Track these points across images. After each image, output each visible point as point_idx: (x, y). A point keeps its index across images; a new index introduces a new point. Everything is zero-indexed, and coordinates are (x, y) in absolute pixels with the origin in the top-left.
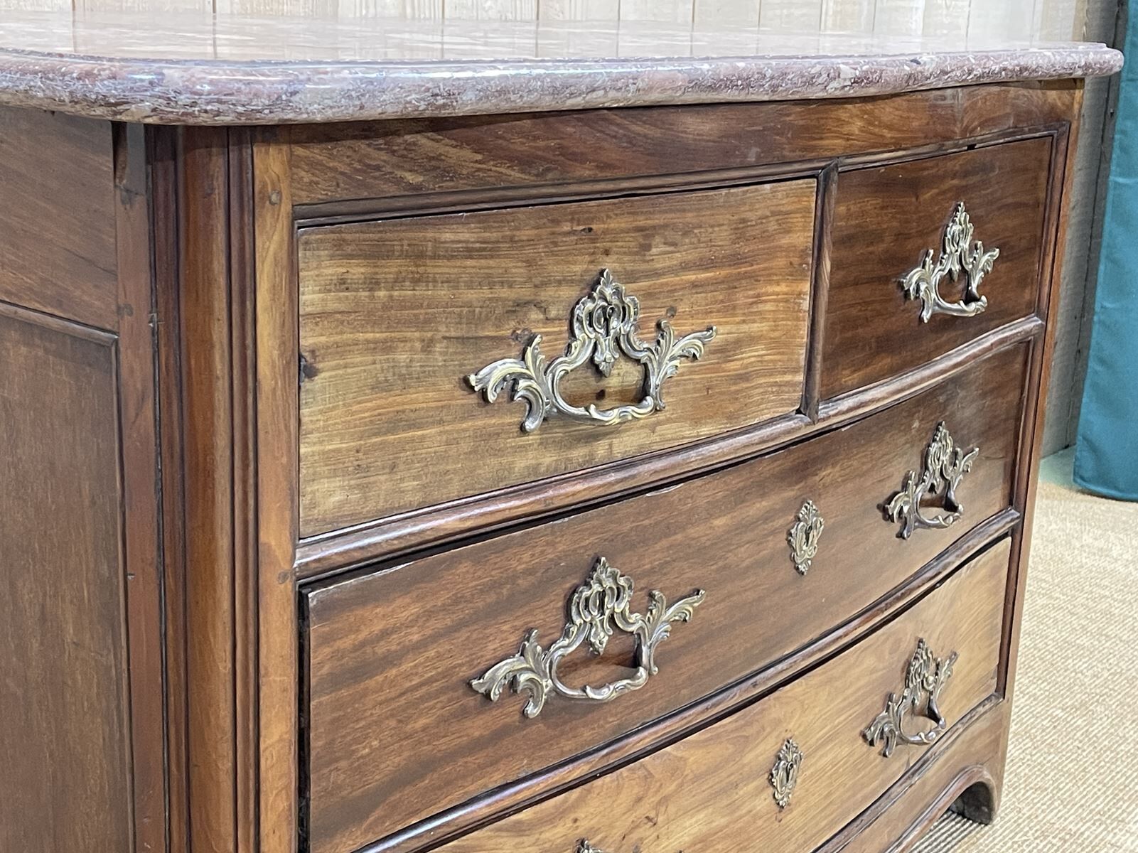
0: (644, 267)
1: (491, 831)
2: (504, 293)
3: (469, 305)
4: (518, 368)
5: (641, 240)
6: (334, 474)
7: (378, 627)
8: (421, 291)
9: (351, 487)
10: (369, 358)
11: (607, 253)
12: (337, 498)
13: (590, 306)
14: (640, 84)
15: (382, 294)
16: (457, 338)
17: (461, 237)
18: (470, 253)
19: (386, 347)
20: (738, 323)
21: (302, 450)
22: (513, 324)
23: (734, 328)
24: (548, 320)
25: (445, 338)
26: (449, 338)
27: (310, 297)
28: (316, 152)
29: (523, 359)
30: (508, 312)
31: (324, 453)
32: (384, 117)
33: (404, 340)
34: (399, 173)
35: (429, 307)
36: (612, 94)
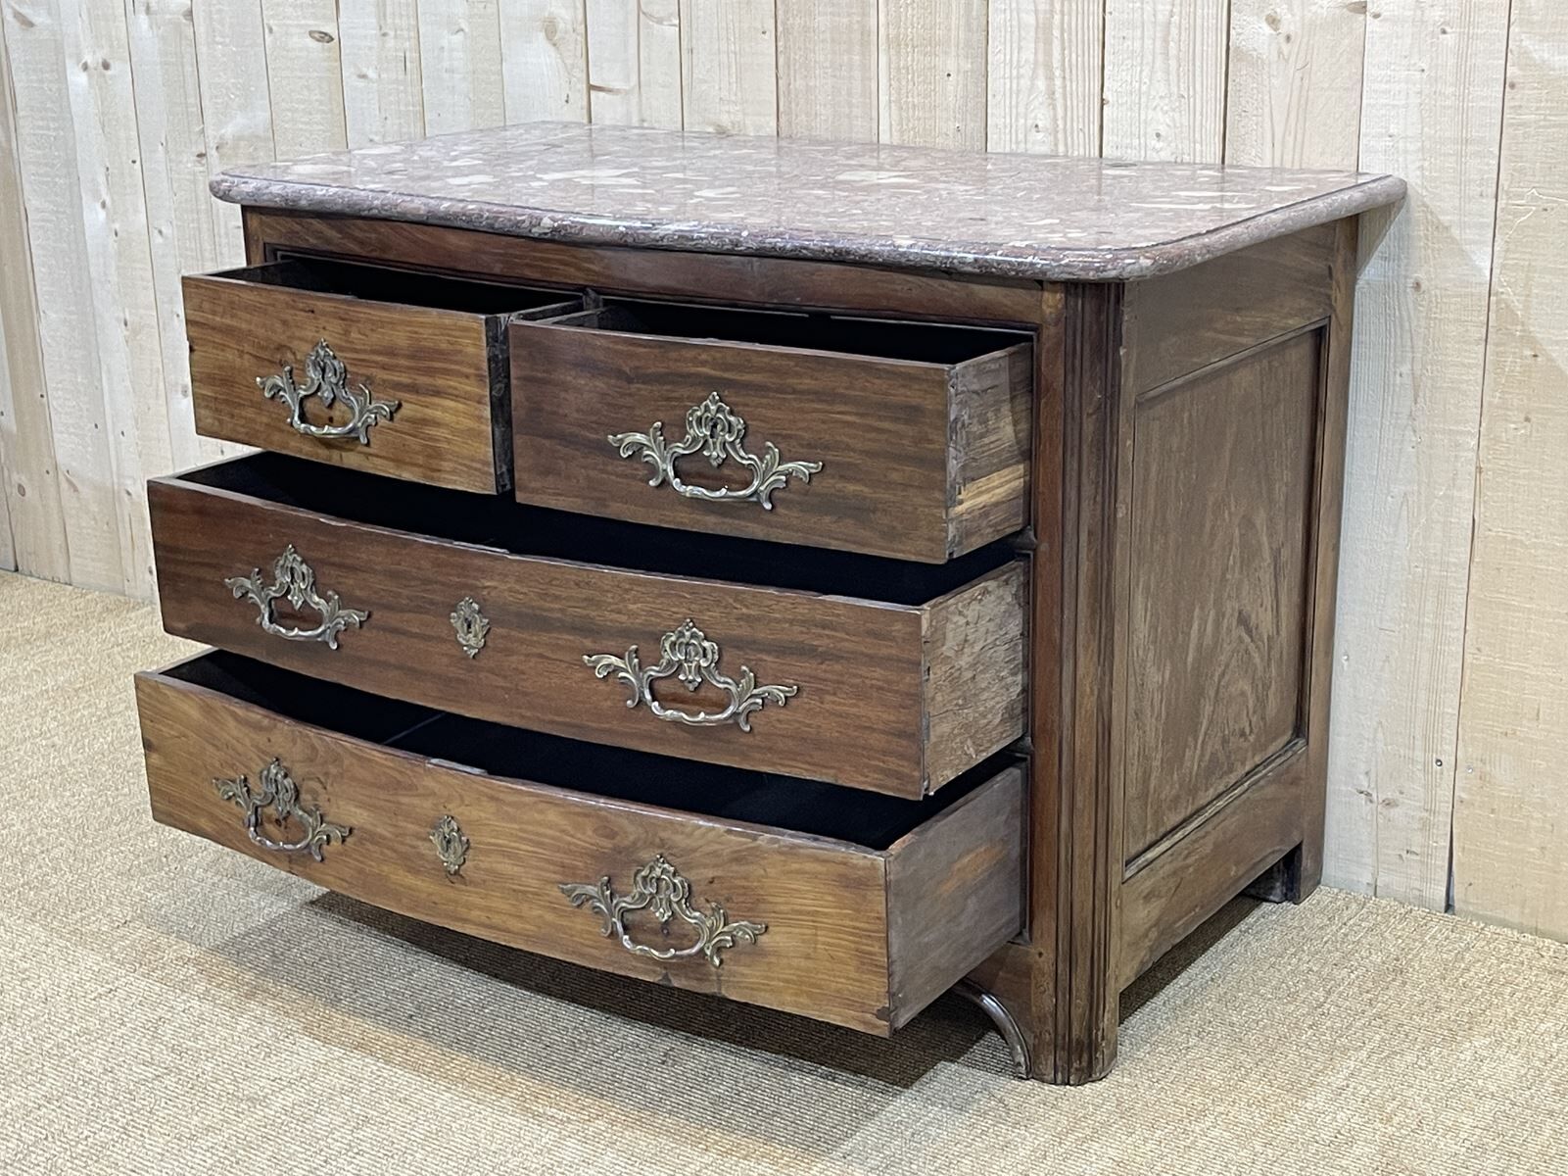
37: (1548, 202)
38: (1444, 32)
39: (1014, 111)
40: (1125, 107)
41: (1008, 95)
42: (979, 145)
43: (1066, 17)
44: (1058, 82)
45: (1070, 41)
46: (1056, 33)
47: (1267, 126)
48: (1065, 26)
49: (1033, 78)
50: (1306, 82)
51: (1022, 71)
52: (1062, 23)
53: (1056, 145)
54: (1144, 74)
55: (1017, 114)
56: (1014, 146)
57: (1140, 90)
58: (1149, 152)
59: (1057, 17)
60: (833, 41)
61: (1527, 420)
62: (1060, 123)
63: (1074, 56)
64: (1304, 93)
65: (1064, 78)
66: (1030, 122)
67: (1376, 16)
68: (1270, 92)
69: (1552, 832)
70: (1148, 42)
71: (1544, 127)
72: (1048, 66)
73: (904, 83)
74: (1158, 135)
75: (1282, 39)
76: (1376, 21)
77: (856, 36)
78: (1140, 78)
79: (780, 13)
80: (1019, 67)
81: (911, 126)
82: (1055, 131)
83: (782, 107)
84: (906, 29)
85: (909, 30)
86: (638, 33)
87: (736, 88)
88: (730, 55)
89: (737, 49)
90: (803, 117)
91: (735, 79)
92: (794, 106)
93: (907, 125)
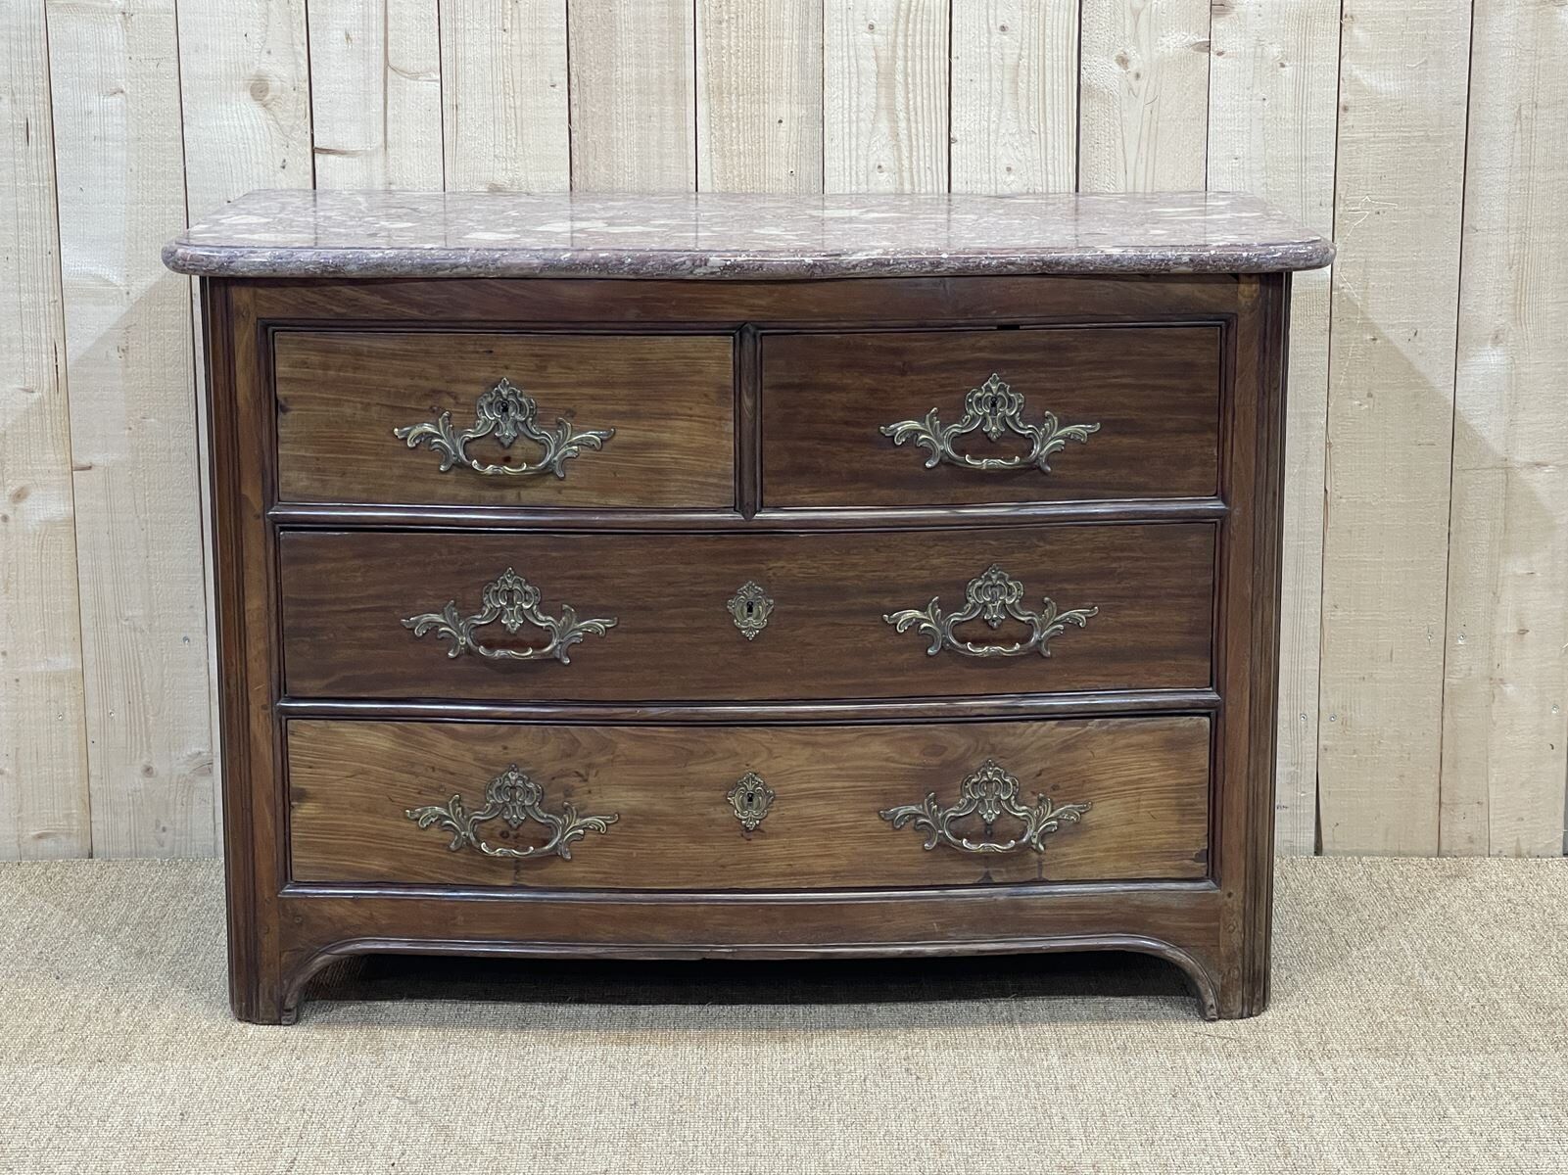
1: (431, 727)
2: (423, 383)
3: (397, 387)
4: (432, 430)
5: (537, 362)
6: (301, 469)
8: (359, 375)
9: (315, 480)
10: (324, 408)
11: (507, 368)
12: (305, 483)
14: (499, 265)
15: (332, 373)
16: (388, 406)
17: (389, 346)
19: (338, 403)
20: (644, 430)
21: (280, 452)
22: (430, 402)
23: (639, 433)
24: (457, 404)
25: (378, 404)
26: (382, 405)
27: (282, 369)
28: (274, 292)
29: (436, 424)
30: (426, 395)
31: (295, 456)
32: (275, 274)
33: (349, 401)
34: (329, 307)
35: (366, 384)
36: (475, 270)
37: (1380, 206)
38: (1283, 66)
39: (854, 153)
40: (973, 145)
41: (846, 138)
42: (816, 187)
43: (910, 63)
44: (903, 124)
45: (914, 84)
46: (899, 77)
47: (1120, 154)
48: (909, 71)
49: (874, 122)
50: (1155, 113)
51: (862, 115)
52: (906, 68)
53: (902, 184)
54: (993, 113)
55: (858, 156)
56: (854, 188)
57: (988, 129)
58: (999, 186)
59: (900, 64)
60: (640, 92)
61: (1370, 395)
62: (906, 162)
63: (919, 99)
64: (1154, 124)
65: (909, 120)
66: (871, 163)
67: (1220, 54)
68: (1121, 126)
69: (1409, 759)
70: (996, 85)
71: (1374, 142)
72: (892, 110)
74: (1009, 169)
75: (1131, 77)
76: (1220, 58)
77: (669, 87)
78: (989, 118)
79: (573, 65)
80: (858, 111)
81: (736, 173)
82: (901, 171)
83: (576, 162)
84: (729, 78)
85: (733, 79)
86: (385, 90)
87: (516, 143)
88: (508, 110)
89: (518, 103)
90: (603, 170)
91: (514, 135)
92: (591, 159)
93: (731, 172)
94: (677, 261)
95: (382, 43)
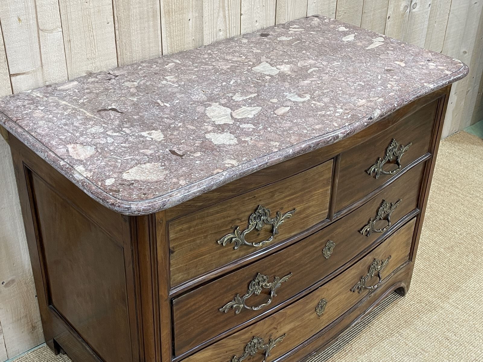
0: (273, 200)
1: (227, 339)
2: (228, 219)
3: (218, 224)
4: (232, 236)
5: (271, 195)
6: (180, 272)
7: (192, 304)
8: (203, 226)
9: (184, 274)
10: (189, 244)
11: (260, 201)
12: (181, 277)
13: (255, 216)
14: (268, 164)
15: (192, 229)
16: (214, 233)
17: (215, 210)
18: (218, 212)
19: (194, 241)
20: (304, 205)
22: (231, 225)
23: (302, 206)
24: (242, 222)
25: (211, 234)
27: (172, 236)
29: (234, 233)
30: (229, 223)
31: (177, 268)
33: (199, 238)
35: (206, 228)
37: (346, 10)
39: (212, 27)
40: (247, 15)
41: (210, 21)
42: (201, 43)
44: (227, 12)
47: (287, 9)
49: (218, 13)
51: (215, 11)
53: (226, 35)
57: (251, 8)
58: (254, 28)
60: (140, 18)
62: (228, 26)
63: (232, 1)
66: (217, 29)
72: (224, 8)
73: (172, 28)
74: (257, 21)
77: (151, 14)
78: (252, 4)
79: (115, 12)
81: (175, 44)
82: (226, 30)
83: (119, 53)
84: (172, 6)
85: (173, 6)
86: (39, 40)
87: (95, 51)
88: (91, 38)
89: (94, 34)
90: (128, 54)
91: (94, 48)
92: (124, 51)
93: (174, 44)
94: (329, 140)
95: (35, 19)
